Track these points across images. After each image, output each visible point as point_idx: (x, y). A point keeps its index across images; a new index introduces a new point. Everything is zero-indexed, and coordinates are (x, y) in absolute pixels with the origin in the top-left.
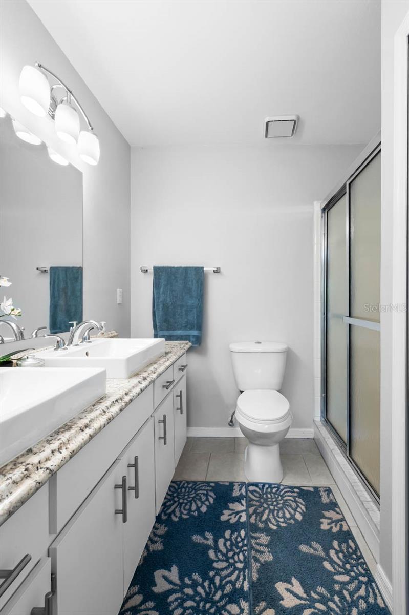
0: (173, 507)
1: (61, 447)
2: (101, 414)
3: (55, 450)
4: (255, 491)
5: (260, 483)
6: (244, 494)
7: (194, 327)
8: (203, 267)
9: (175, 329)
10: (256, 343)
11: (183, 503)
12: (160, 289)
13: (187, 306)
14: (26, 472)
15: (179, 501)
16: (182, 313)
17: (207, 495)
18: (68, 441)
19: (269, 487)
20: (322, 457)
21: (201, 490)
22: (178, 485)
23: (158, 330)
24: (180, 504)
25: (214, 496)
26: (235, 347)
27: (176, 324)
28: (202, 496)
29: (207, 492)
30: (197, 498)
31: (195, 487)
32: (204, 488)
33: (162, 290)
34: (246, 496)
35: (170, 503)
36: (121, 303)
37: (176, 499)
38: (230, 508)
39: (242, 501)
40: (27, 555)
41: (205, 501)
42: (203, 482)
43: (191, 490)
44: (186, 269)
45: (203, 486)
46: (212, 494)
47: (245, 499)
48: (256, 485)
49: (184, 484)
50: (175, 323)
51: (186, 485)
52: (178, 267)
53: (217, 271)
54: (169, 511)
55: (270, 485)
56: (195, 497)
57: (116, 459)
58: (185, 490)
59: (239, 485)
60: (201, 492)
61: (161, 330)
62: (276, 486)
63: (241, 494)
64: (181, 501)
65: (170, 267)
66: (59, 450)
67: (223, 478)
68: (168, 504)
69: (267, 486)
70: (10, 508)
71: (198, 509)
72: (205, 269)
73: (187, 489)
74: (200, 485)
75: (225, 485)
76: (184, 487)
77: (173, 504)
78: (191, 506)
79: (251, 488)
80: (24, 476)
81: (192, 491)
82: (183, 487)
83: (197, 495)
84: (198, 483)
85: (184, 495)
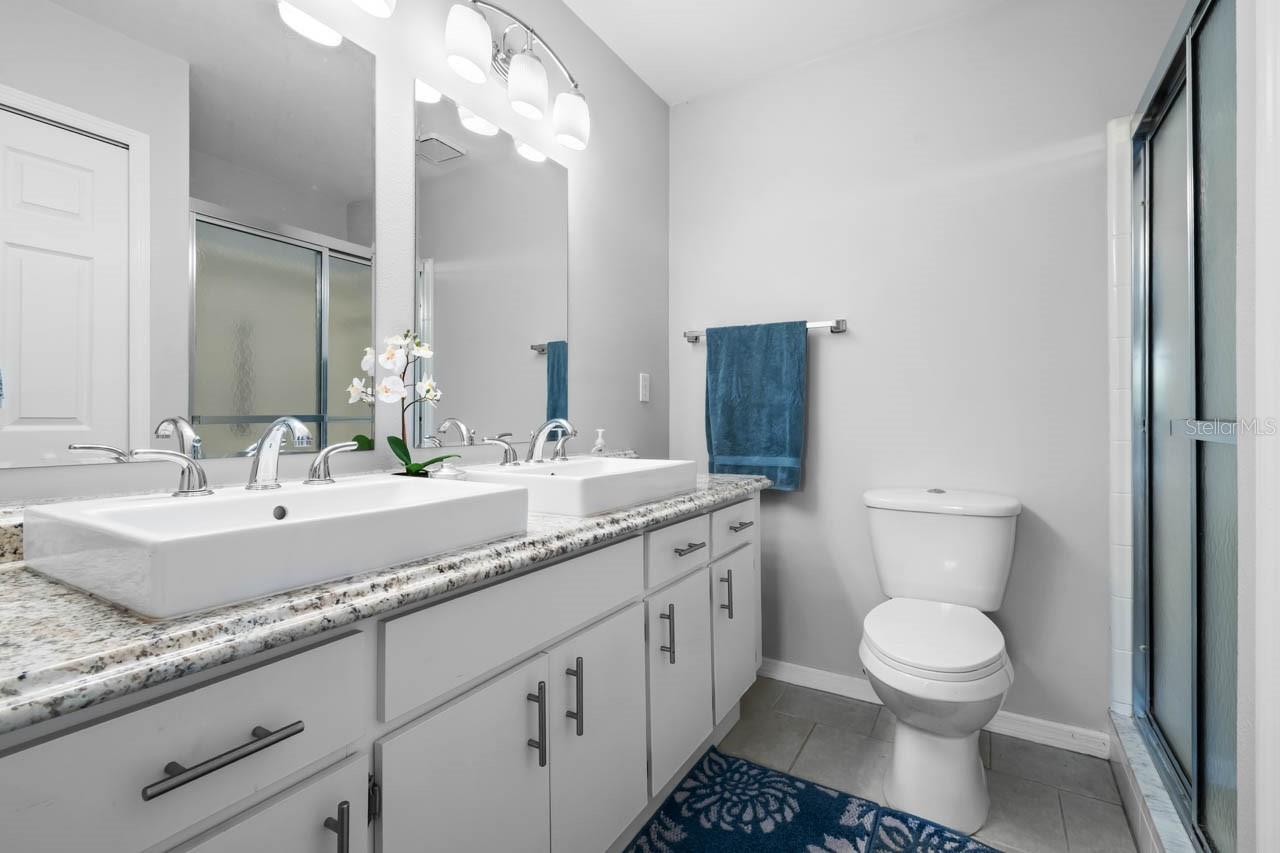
0: (707, 801)
1: (391, 584)
2: (491, 556)
3: (379, 585)
4: (898, 831)
5: (915, 818)
6: (868, 827)
7: (784, 447)
8: (805, 323)
9: (746, 453)
10: (930, 491)
11: (729, 800)
12: (718, 373)
13: (771, 405)
14: (317, 601)
15: (722, 793)
16: (761, 420)
17: (782, 802)
18: (408, 579)
19: (936, 832)
20: (1126, 812)
21: (773, 788)
22: (730, 765)
23: (715, 453)
24: (723, 801)
25: (797, 809)
26: (872, 498)
27: (749, 444)
28: (772, 801)
29: (785, 797)
30: (762, 800)
31: (763, 778)
32: (780, 786)
33: (721, 375)
34: (872, 835)
35: (703, 791)
36: (647, 400)
37: (718, 788)
38: (827, 844)
39: (858, 839)
40: (300, 722)
41: (774, 812)
42: (781, 775)
43: (752, 781)
44: (769, 329)
45: (780, 782)
46: (794, 803)
47: (866, 838)
48: (903, 817)
49: (741, 766)
50: (748, 440)
51: (745, 768)
52: (751, 326)
53: (838, 330)
54: (699, 806)
55: (940, 831)
56: (756, 796)
57: (542, 652)
58: (740, 779)
59: (861, 805)
60: (773, 791)
61: (720, 453)
62: (957, 838)
63: (861, 825)
64: (727, 795)
65: (739, 328)
66: (386, 587)
67: (831, 780)
68: (699, 792)
69: (930, 830)
70: (268, 637)
71: (756, 821)
72: (808, 325)
73: (746, 777)
74: (773, 779)
75: (827, 794)
76: (739, 772)
77: (708, 796)
78: (743, 810)
79: (888, 821)
80: (312, 605)
81: (753, 784)
82: (737, 770)
83: (763, 794)
84: (770, 773)
85: (736, 787)
